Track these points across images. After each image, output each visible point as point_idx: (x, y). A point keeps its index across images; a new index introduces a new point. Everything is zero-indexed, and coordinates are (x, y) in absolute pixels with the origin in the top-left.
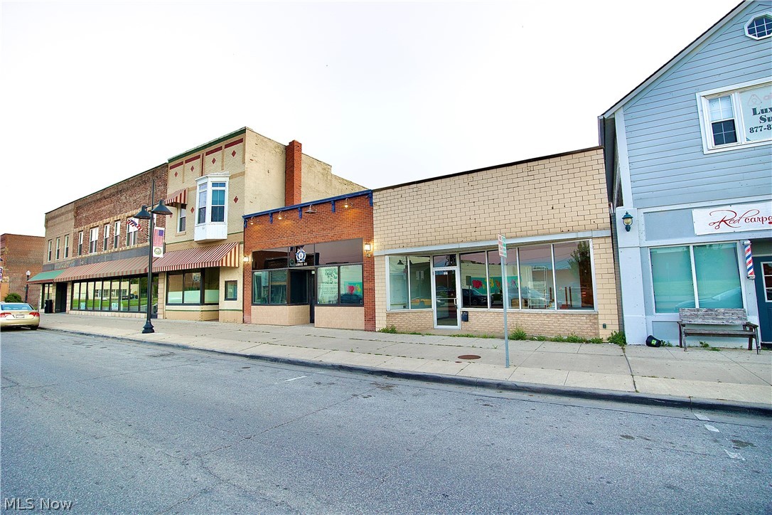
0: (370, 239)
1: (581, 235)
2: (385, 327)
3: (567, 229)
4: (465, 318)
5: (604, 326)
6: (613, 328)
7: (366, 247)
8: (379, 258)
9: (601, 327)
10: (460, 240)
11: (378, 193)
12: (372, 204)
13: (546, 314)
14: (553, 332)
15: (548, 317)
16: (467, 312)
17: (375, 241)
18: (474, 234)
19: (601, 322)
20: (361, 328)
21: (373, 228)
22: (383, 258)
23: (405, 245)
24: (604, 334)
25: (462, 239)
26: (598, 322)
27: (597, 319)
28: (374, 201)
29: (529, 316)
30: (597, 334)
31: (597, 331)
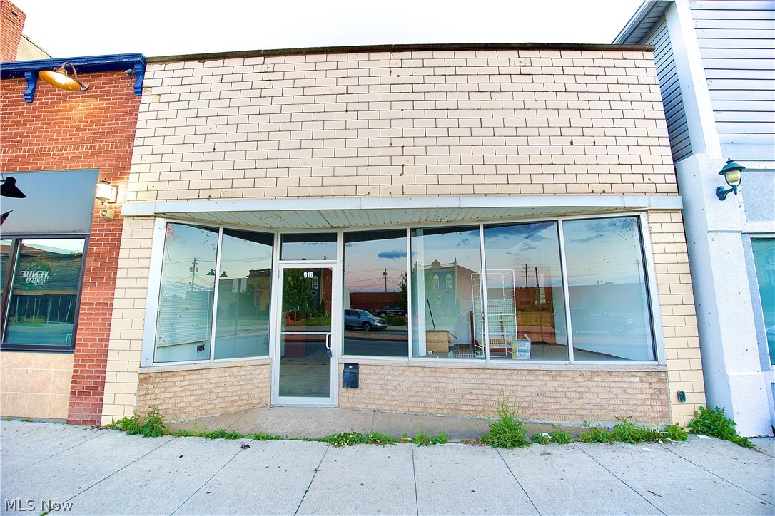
0: (119, 171)
1: (630, 202)
2: (130, 414)
3: (602, 187)
4: (351, 379)
5: (681, 397)
6: (696, 400)
7: (104, 191)
8: (138, 223)
9: (673, 398)
10: (361, 190)
11: (161, 67)
12: (139, 91)
13: (548, 372)
14: (565, 412)
15: (554, 378)
16: (356, 366)
17: (132, 177)
18: (397, 180)
19: (674, 388)
20: (58, 415)
21: (131, 146)
22: (149, 222)
23: (215, 194)
24: (682, 415)
25: (369, 189)
26: (667, 389)
27: (664, 380)
28: (146, 83)
29: (509, 377)
30: (666, 415)
31: (665, 409)
